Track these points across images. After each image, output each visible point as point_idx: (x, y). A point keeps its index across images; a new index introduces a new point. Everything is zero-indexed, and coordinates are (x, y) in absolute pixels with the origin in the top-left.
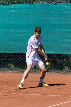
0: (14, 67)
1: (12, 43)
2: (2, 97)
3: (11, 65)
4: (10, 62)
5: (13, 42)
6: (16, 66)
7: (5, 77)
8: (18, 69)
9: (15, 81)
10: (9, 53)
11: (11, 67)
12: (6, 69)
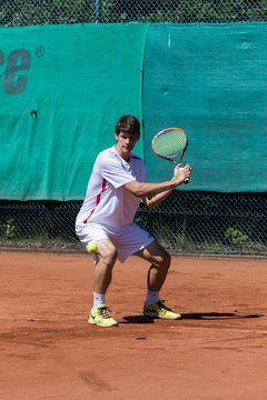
0: (247, 240)
1: (244, 158)
2: (227, 345)
3: (235, 233)
4: (234, 223)
5: (245, 152)
6: (253, 238)
7: (218, 274)
8: (259, 245)
9: (258, 290)
10: (229, 191)
11: (235, 241)
12: (217, 246)
